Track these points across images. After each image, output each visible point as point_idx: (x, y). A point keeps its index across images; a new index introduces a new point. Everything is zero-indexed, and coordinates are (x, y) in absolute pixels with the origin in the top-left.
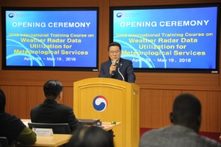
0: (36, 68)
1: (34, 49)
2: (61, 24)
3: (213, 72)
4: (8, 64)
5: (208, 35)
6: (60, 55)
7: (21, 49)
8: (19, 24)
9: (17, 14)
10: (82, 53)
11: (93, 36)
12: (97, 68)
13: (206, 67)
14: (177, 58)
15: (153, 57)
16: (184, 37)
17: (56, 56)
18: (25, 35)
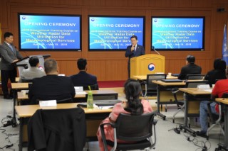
0: (108, 50)
1: (106, 39)
2: (122, 25)
4: (91, 48)
6: (122, 42)
9: (96, 19)
13: (197, 47)
14: (185, 43)
15: (173, 43)
17: (119, 43)
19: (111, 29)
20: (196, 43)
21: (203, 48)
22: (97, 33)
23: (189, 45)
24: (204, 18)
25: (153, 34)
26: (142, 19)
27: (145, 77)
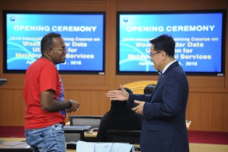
3: (219, 75)
5: (213, 39)
7: (23, 52)
8: (22, 28)
10: (88, 56)
11: (98, 40)
12: (104, 71)
16: (191, 41)
18: (27, 39)
21: (223, 71)
22: (20, 42)
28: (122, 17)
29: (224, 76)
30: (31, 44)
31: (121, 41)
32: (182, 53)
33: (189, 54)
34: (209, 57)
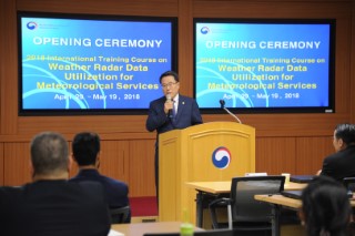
19: (83, 51)
20: (312, 91)
23: (292, 98)
24: (332, 23)
25: (198, 67)
26: (168, 25)
27: (226, 186)
28: (199, 26)
29: (334, 112)
30: (61, 67)
31: (197, 63)
32: (280, 80)
33: (289, 82)
34: (314, 86)
